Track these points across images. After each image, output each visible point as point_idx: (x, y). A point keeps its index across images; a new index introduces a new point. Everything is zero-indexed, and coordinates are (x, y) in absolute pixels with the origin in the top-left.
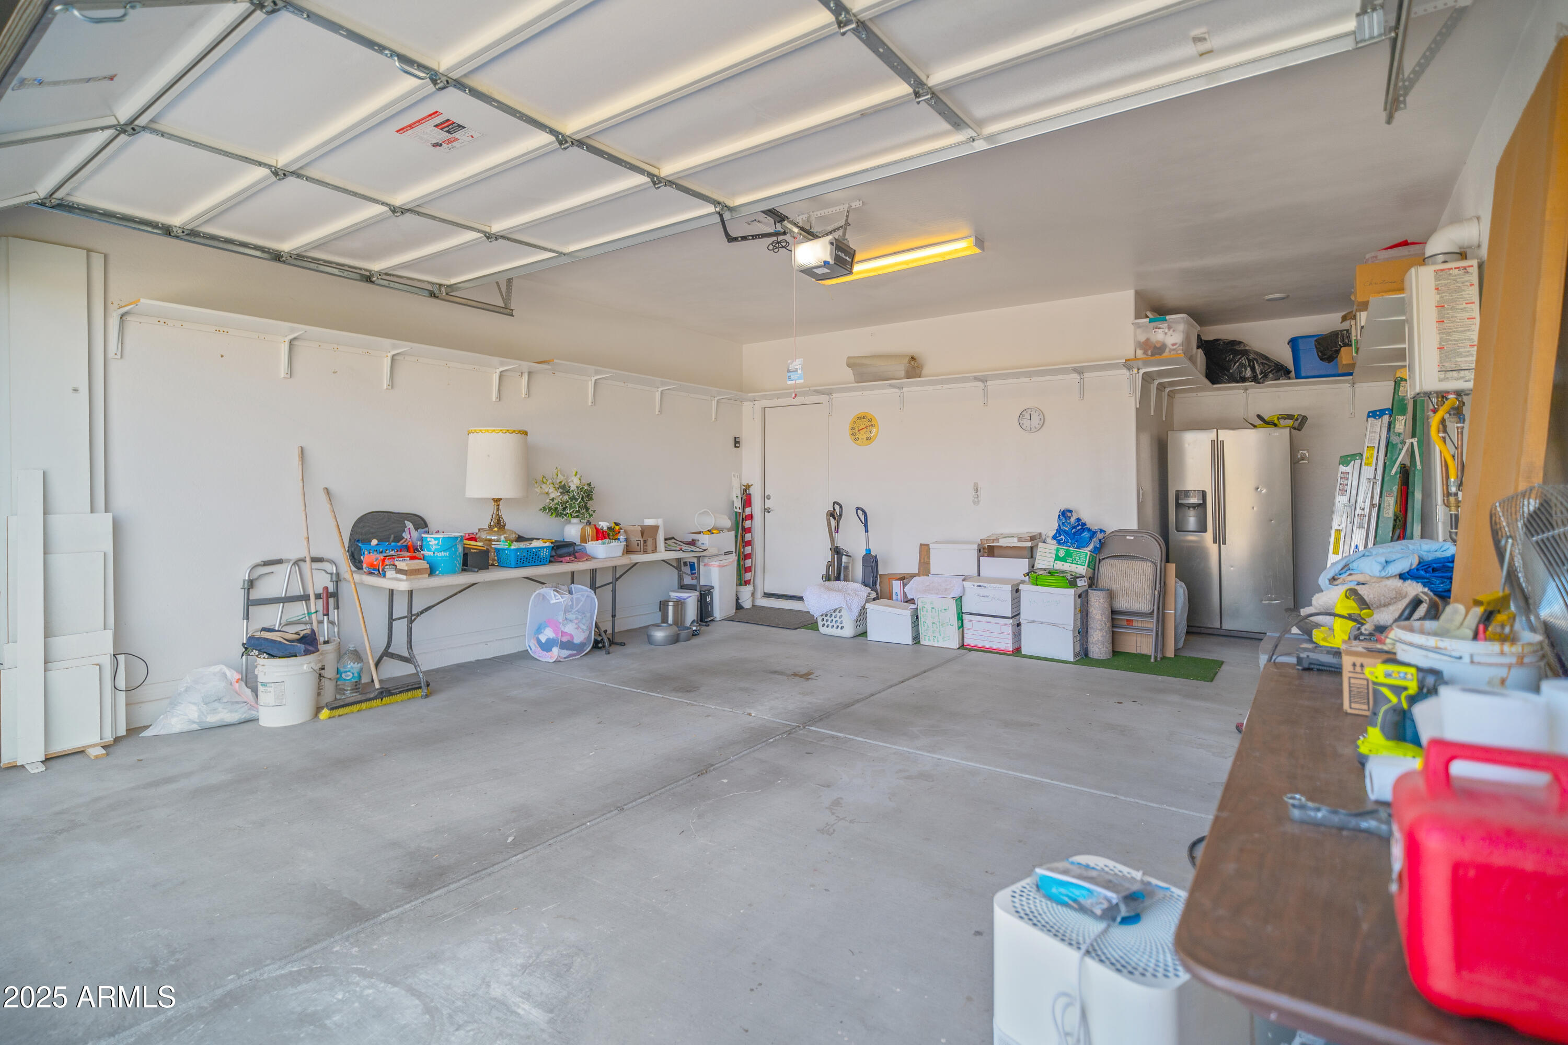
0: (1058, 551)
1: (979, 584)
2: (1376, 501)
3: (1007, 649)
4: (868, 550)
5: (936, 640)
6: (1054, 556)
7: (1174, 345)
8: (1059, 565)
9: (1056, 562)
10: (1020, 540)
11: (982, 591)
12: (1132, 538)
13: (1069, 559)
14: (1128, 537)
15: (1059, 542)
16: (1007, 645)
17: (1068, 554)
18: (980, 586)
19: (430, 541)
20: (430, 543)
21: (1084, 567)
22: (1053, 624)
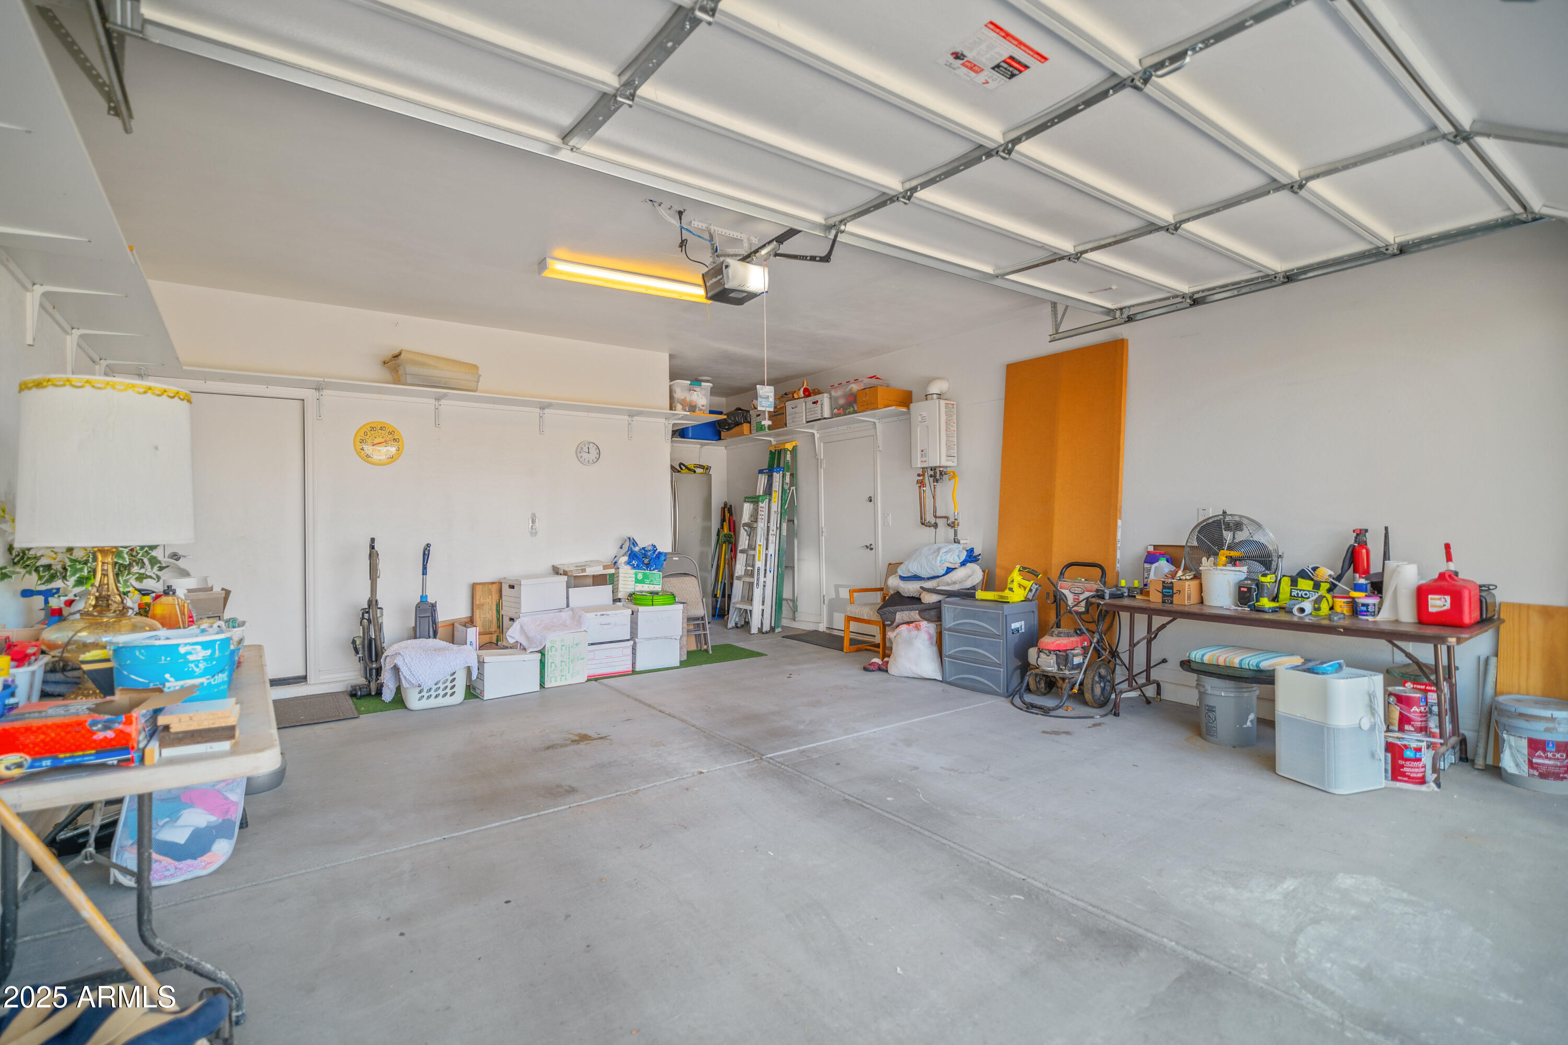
0: (636, 574)
1: (602, 613)
2: (778, 526)
3: (627, 670)
4: (423, 598)
5: (563, 678)
6: (634, 579)
7: (703, 406)
8: (639, 587)
9: (636, 584)
10: (605, 567)
11: (605, 620)
12: (677, 559)
13: (647, 581)
14: (674, 559)
15: (634, 567)
16: (627, 666)
17: (645, 576)
18: (603, 615)
19: (189, 653)
20: (190, 658)
21: (659, 586)
22: (666, 638)
